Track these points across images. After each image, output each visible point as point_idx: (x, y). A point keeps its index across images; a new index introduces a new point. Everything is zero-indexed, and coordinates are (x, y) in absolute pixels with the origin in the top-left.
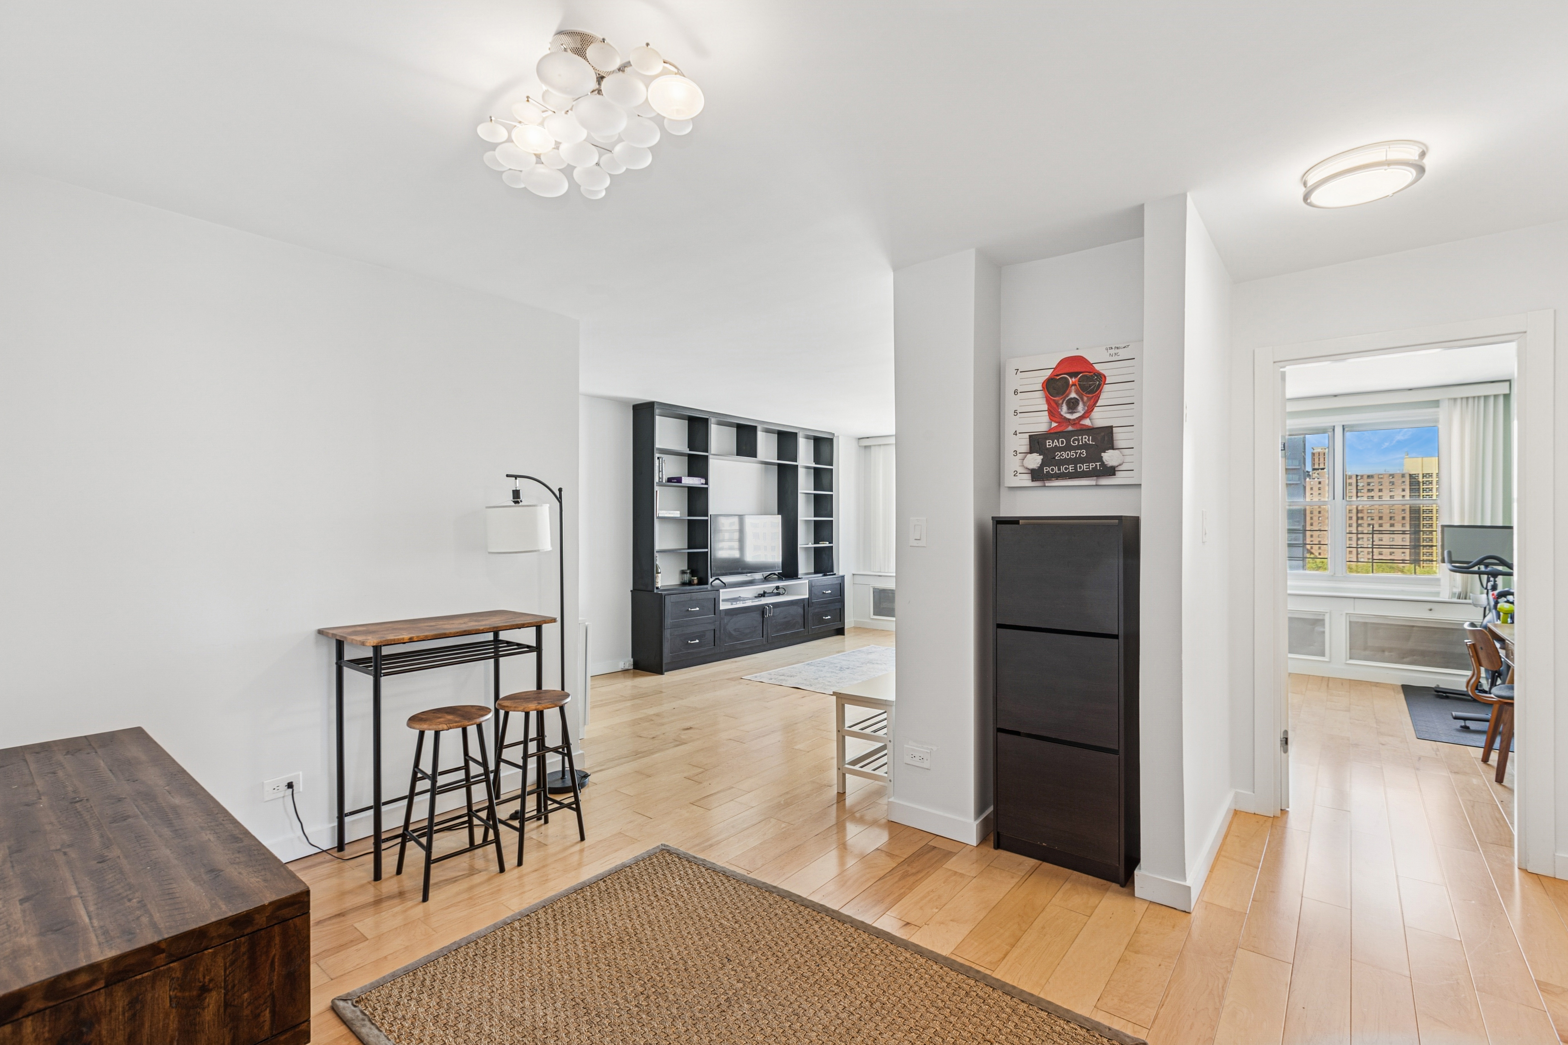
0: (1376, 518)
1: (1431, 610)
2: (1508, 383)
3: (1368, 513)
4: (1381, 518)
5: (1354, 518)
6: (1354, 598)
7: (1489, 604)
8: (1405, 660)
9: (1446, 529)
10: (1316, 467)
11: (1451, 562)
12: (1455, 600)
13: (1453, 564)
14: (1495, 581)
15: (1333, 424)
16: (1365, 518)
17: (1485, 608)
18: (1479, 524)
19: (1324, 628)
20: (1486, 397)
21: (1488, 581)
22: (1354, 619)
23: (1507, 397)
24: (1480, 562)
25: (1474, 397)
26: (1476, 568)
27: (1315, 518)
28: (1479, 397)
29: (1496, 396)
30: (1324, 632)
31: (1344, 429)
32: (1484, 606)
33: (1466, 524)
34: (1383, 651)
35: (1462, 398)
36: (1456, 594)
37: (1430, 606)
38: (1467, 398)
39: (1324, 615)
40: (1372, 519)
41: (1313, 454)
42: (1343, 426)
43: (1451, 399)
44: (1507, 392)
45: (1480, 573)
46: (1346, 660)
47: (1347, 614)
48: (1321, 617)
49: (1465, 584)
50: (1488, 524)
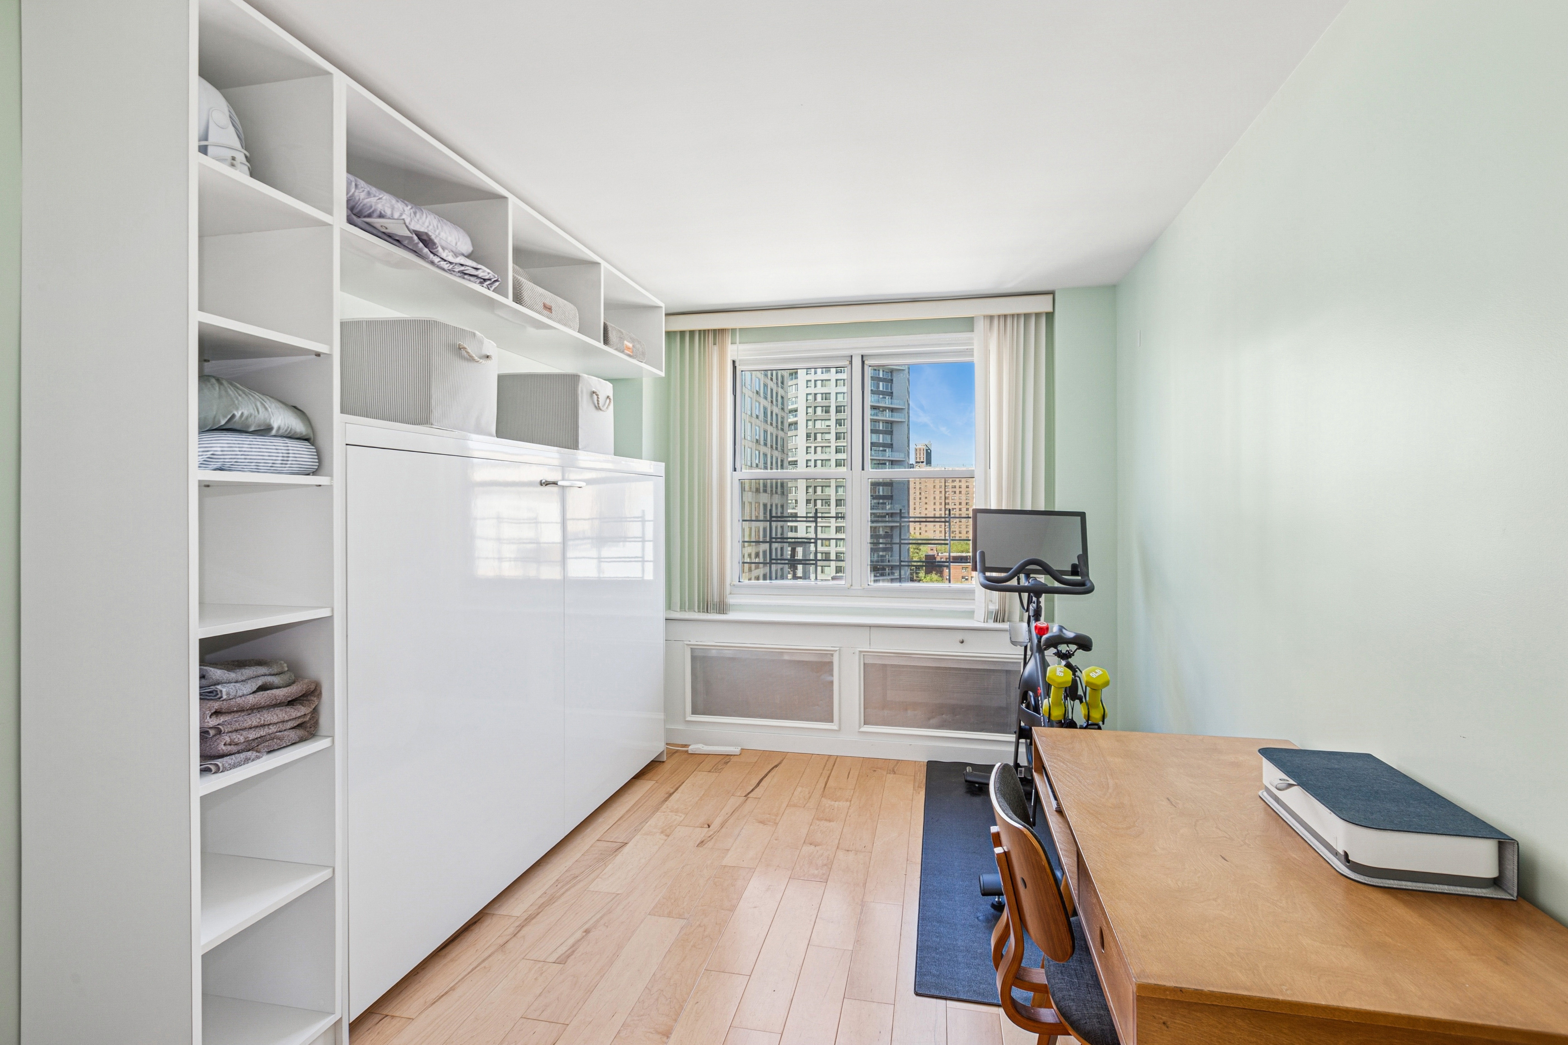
0: (957, 504)
1: (962, 642)
2: (1051, 296)
3: (952, 499)
4: (960, 504)
5: (943, 504)
6: (870, 626)
7: (1030, 639)
8: (932, 721)
9: (979, 515)
10: (918, 460)
11: (985, 569)
12: (991, 625)
13: (988, 574)
14: (1038, 602)
15: (851, 354)
16: (950, 503)
17: (1026, 647)
18: (1019, 508)
19: (832, 675)
20: (1027, 316)
21: (1030, 601)
22: (870, 661)
23: (1050, 316)
24: (1021, 569)
25: (1013, 315)
26: (1014, 582)
27: (917, 504)
28: (1018, 315)
29: (1038, 315)
30: (832, 682)
31: (863, 362)
32: (1025, 644)
33: (1004, 508)
34: (906, 710)
35: (999, 316)
36: (993, 612)
37: (960, 636)
38: (1005, 316)
39: (832, 655)
40: (955, 505)
41: (916, 450)
42: (862, 356)
43: (987, 316)
44: (1051, 310)
45: (1019, 590)
46: (860, 727)
47: (860, 652)
48: (827, 660)
49: (1003, 602)
50: (1029, 507)
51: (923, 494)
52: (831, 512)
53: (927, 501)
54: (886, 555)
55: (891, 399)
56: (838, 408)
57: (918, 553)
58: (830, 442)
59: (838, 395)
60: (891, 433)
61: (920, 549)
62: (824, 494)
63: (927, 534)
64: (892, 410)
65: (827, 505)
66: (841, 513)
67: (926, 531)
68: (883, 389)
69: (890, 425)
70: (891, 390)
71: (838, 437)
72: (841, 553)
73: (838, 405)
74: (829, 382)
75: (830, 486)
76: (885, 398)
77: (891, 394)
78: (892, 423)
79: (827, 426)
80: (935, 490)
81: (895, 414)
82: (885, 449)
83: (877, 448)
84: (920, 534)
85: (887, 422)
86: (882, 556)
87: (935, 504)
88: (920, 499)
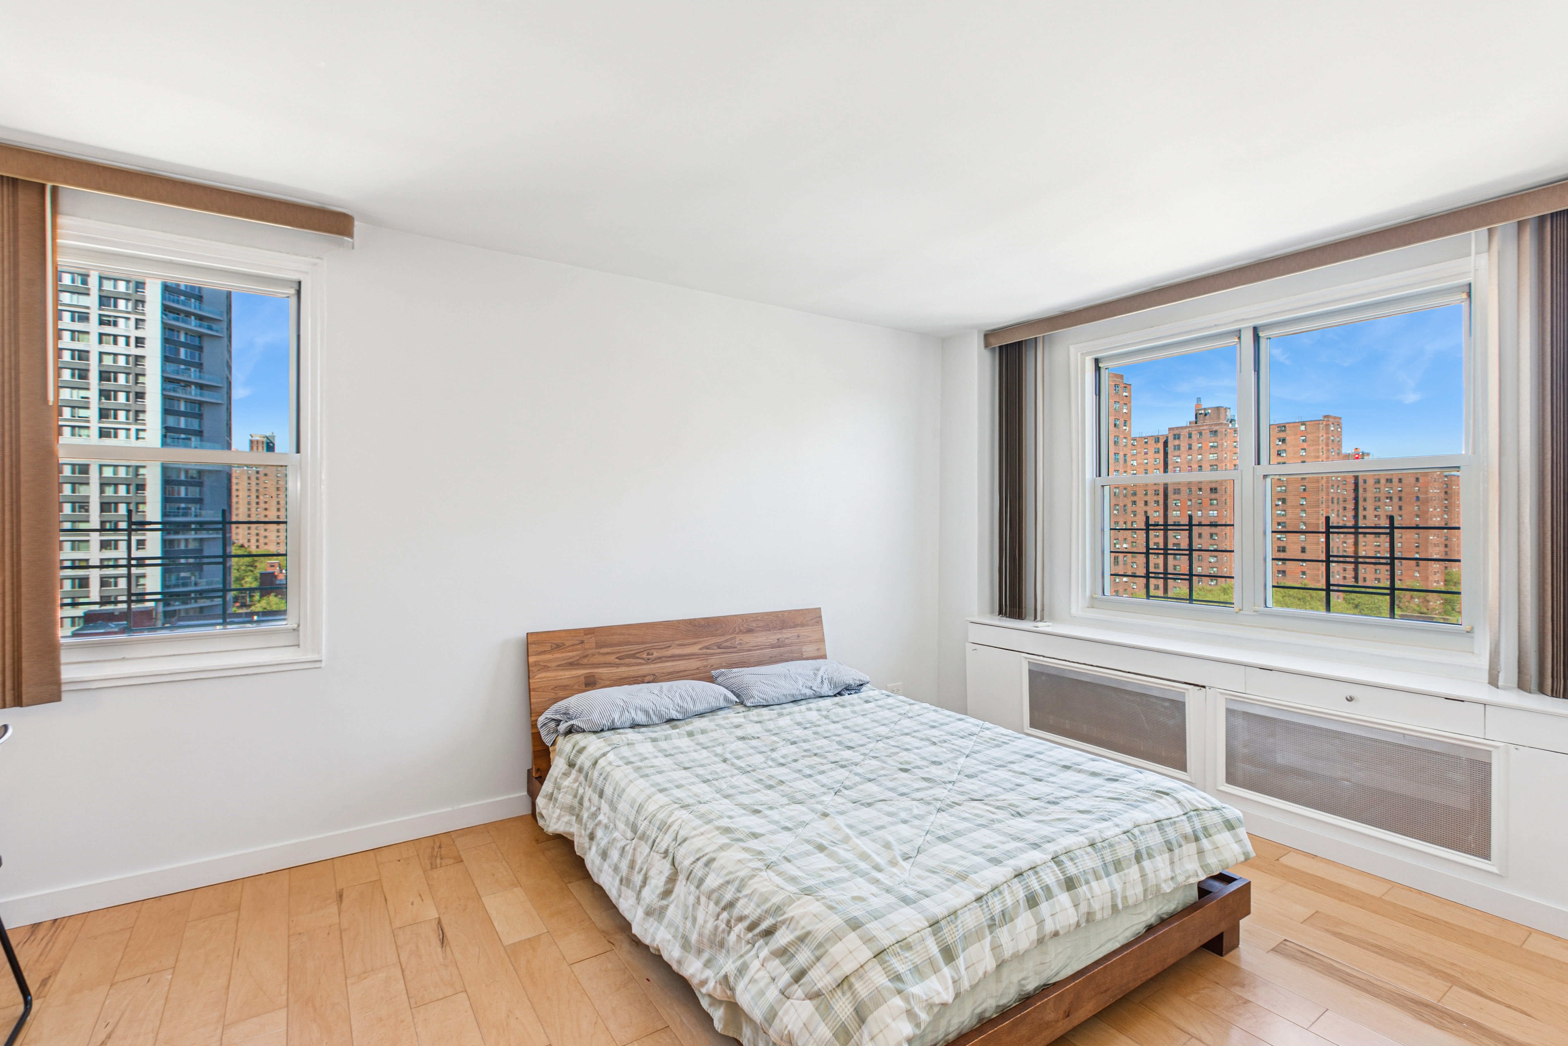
51: (261, 497)
52: (91, 519)
53: (267, 506)
54: (189, 578)
55: (200, 372)
56: (104, 375)
57: (252, 571)
58: (88, 421)
59: (105, 357)
60: (200, 416)
61: (256, 566)
62: (77, 494)
63: (266, 547)
64: (201, 387)
65: (83, 510)
66: (110, 522)
67: (266, 544)
68: (186, 357)
69: (197, 405)
70: (200, 359)
71: (103, 414)
72: (111, 578)
73: (103, 369)
74: (86, 336)
75: (88, 484)
76: (189, 370)
77: (200, 366)
78: (201, 403)
79: (83, 398)
80: (279, 493)
81: (206, 392)
82: (190, 436)
83: (176, 435)
84: (258, 547)
85: (193, 402)
86: (184, 578)
87: (278, 510)
88: (258, 503)
